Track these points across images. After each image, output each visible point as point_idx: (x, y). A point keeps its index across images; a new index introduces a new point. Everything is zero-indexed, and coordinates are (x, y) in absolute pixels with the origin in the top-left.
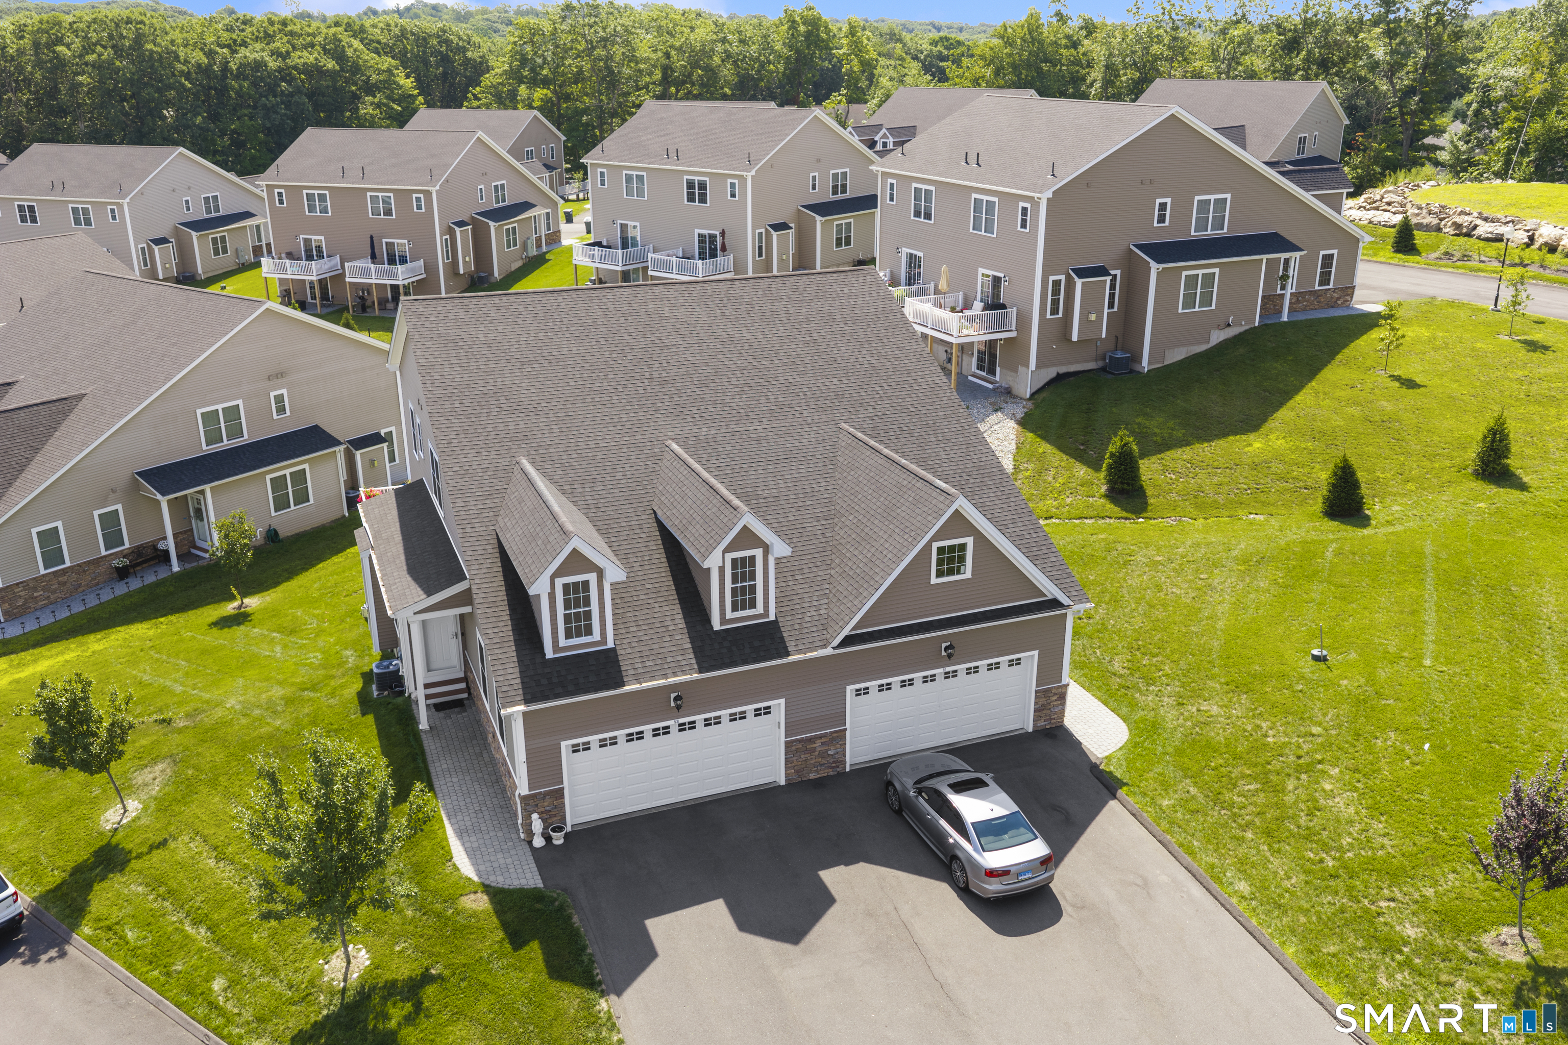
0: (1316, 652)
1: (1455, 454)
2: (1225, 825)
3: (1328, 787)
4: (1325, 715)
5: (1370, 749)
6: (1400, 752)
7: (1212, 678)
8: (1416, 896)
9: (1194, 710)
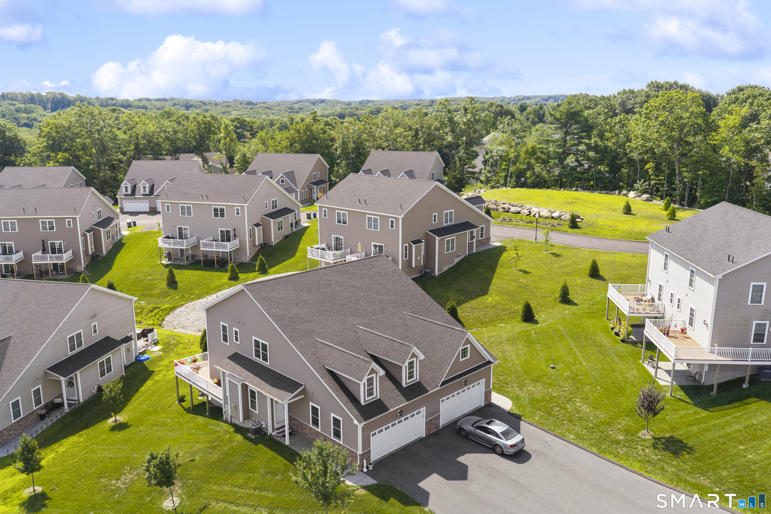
0: (552, 366)
1: (551, 295)
2: (556, 421)
3: (579, 405)
4: (565, 384)
5: (583, 391)
6: (592, 391)
7: (525, 379)
8: (617, 428)
9: (526, 390)
